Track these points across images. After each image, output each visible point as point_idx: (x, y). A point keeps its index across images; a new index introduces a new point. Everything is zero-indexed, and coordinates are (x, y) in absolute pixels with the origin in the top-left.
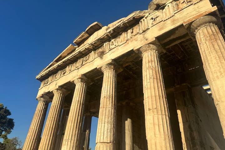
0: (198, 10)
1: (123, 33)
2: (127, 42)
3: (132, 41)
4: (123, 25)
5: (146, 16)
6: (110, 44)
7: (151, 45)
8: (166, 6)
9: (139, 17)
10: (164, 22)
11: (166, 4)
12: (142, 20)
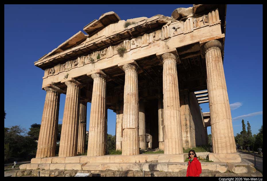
0: (211, 33)
1: (145, 35)
2: (150, 45)
3: (154, 46)
4: (145, 25)
5: (168, 23)
6: (130, 43)
7: (172, 54)
8: (187, 19)
9: (162, 22)
10: (184, 35)
11: (188, 17)
12: (164, 26)
